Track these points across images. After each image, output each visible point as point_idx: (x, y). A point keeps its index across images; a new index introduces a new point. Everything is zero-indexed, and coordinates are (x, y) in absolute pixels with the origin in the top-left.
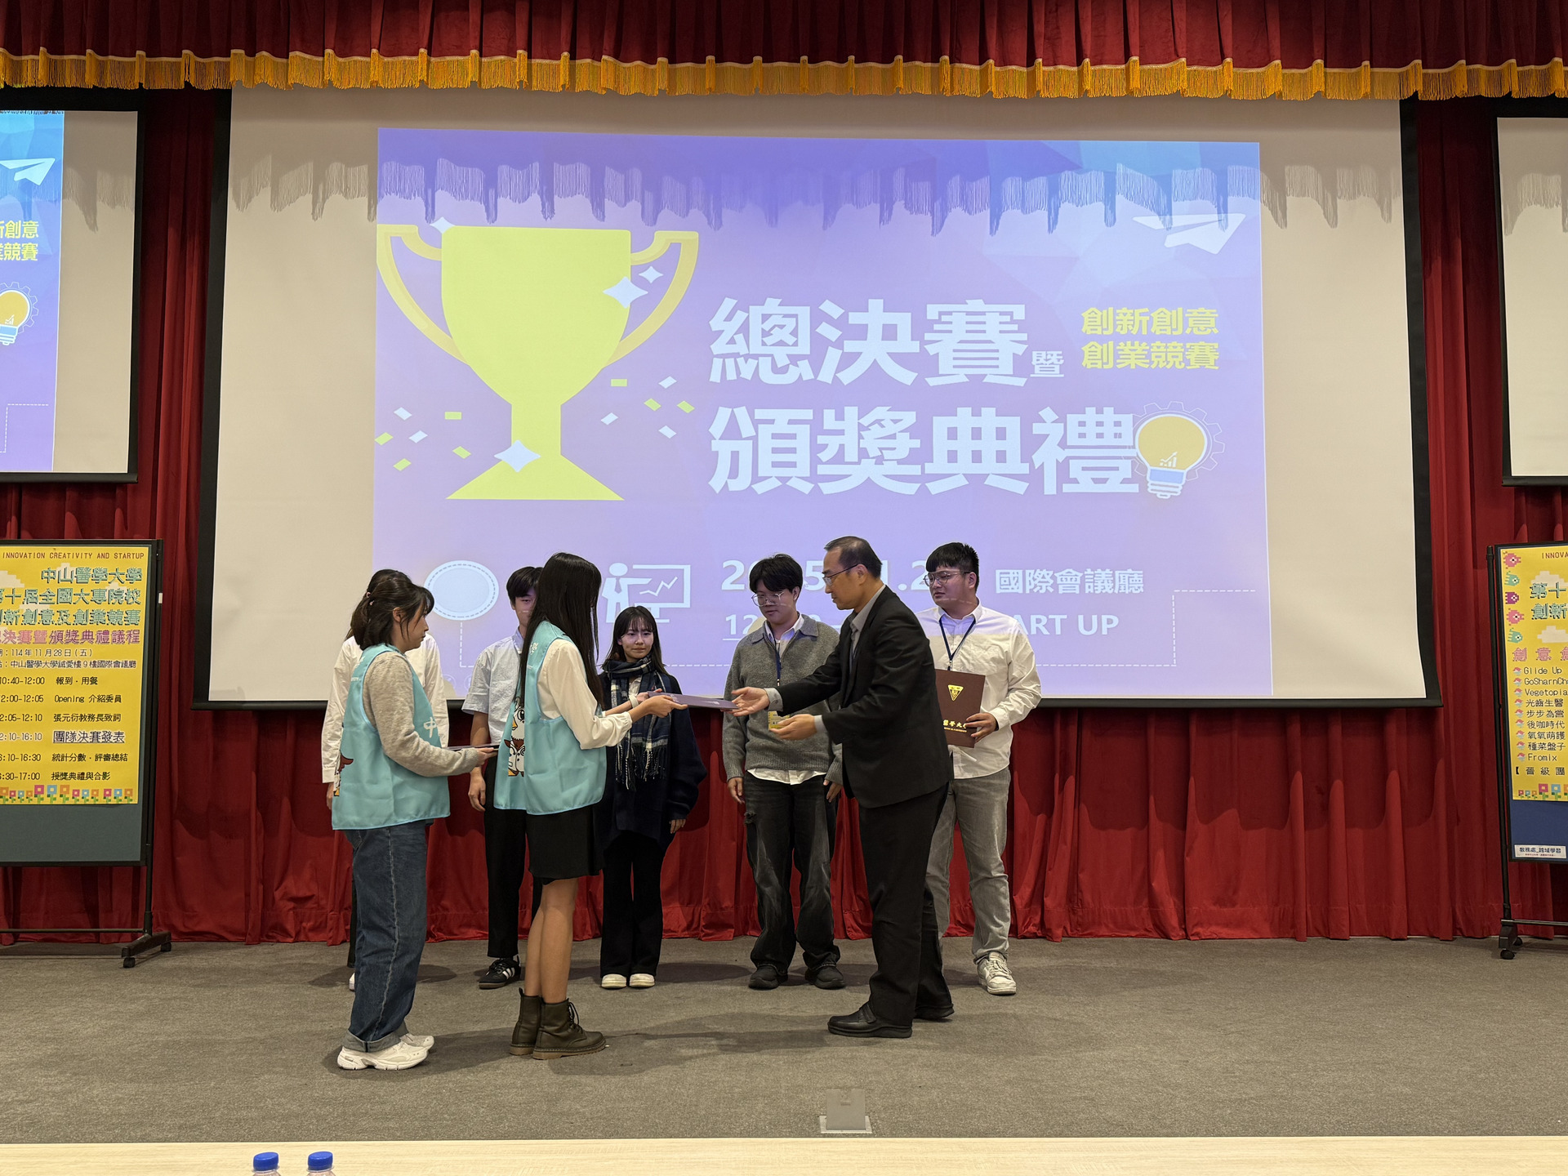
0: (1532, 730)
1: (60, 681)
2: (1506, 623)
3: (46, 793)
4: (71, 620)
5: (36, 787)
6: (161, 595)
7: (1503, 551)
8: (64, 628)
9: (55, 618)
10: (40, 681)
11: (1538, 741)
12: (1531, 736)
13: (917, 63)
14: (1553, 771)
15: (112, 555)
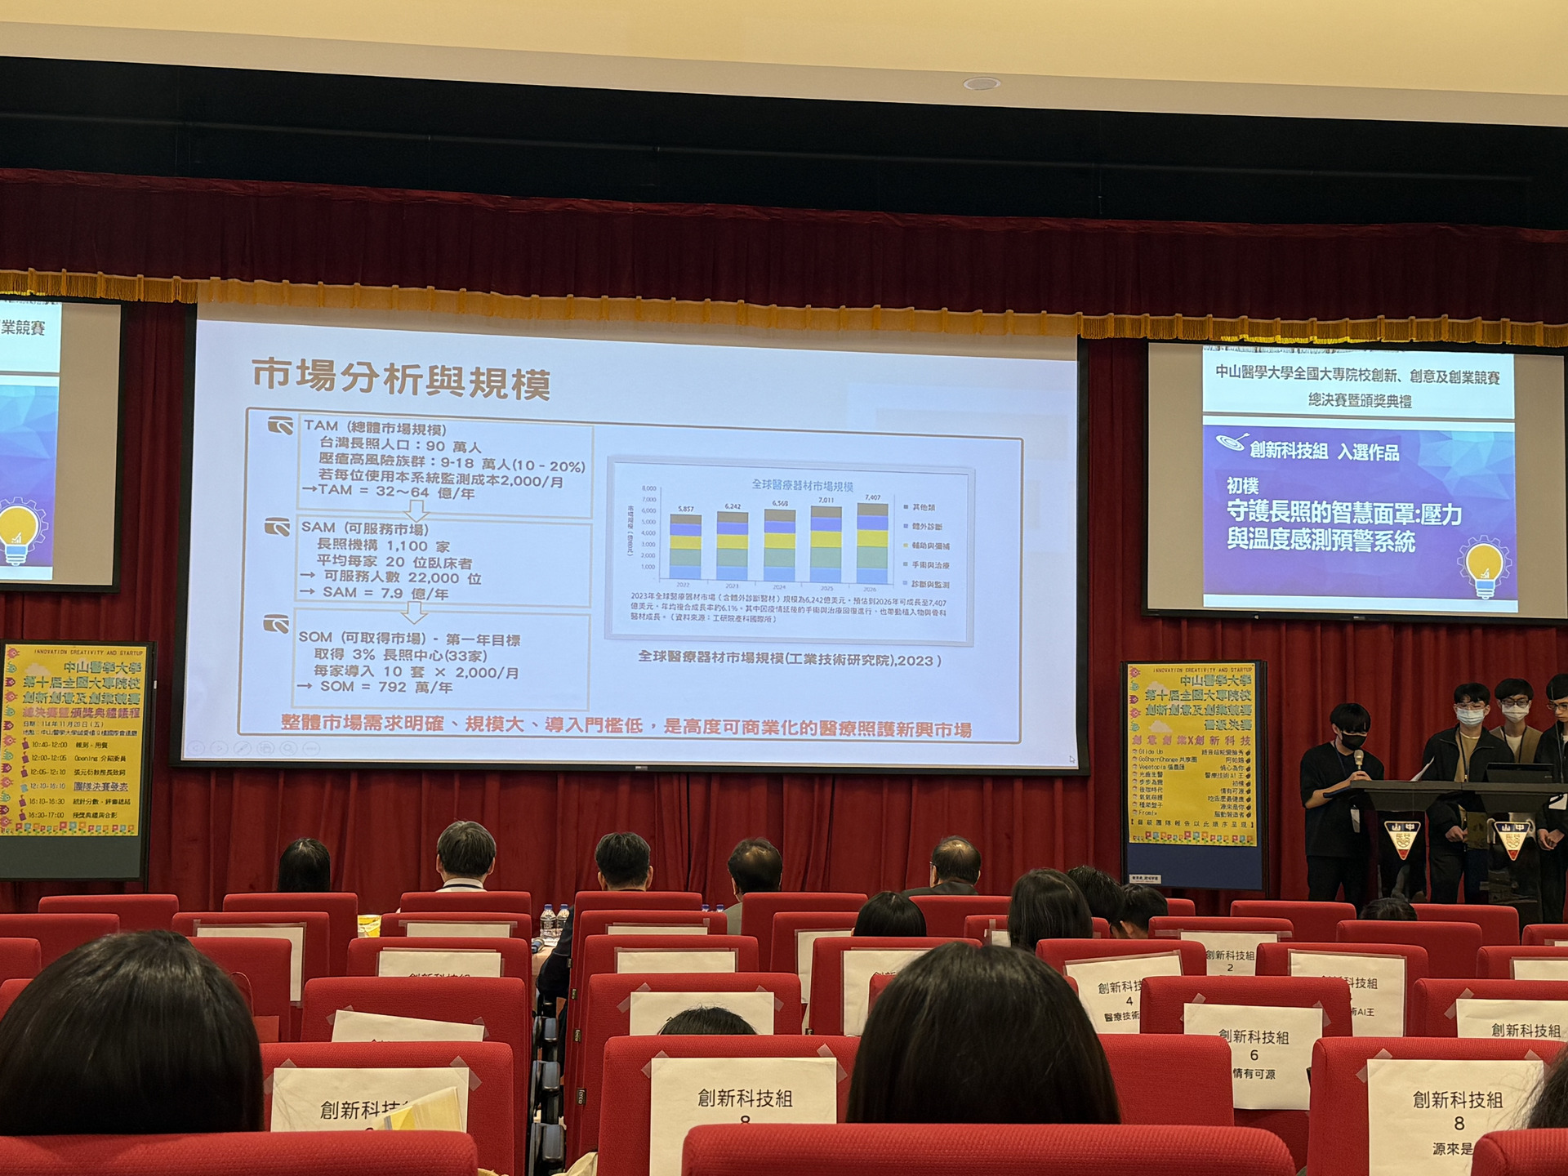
0: (1143, 794)
1: (79, 745)
2: (1129, 717)
3: (68, 828)
4: (87, 700)
5: (61, 823)
6: (155, 682)
7: (1129, 665)
8: (82, 706)
9: (75, 699)
10: (64, 745)
11: (1146, 801)
12: (1142, 797)
13: (722, 302)
14: (1154, 822)
15: (118, 653)
